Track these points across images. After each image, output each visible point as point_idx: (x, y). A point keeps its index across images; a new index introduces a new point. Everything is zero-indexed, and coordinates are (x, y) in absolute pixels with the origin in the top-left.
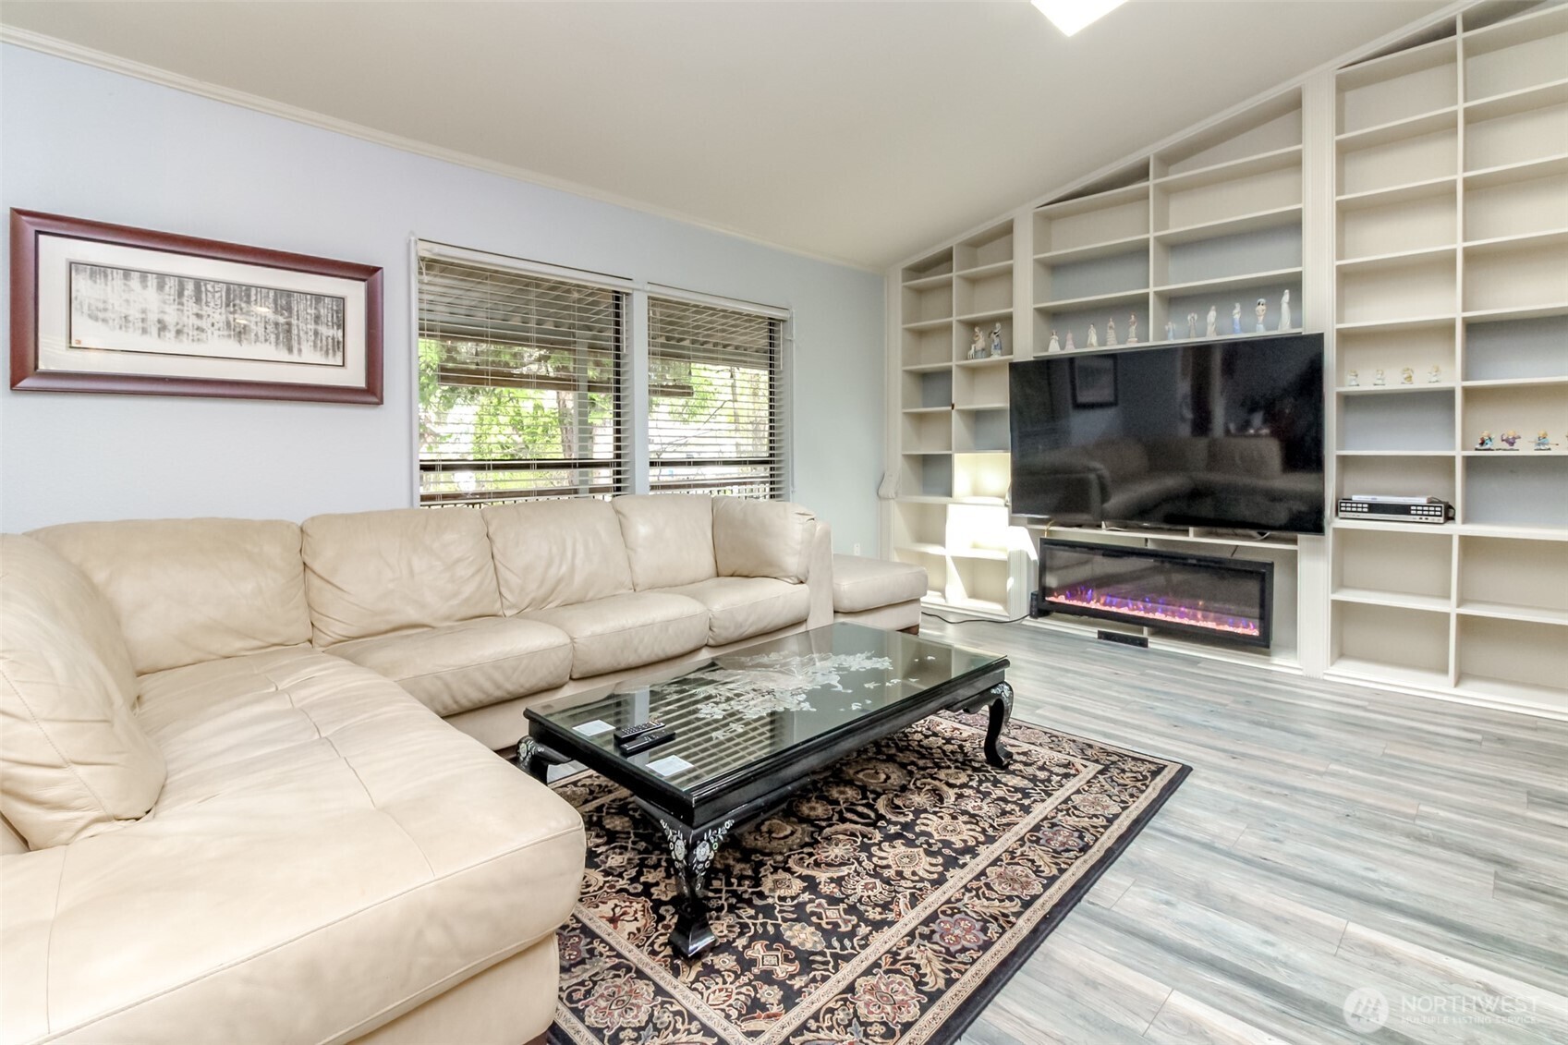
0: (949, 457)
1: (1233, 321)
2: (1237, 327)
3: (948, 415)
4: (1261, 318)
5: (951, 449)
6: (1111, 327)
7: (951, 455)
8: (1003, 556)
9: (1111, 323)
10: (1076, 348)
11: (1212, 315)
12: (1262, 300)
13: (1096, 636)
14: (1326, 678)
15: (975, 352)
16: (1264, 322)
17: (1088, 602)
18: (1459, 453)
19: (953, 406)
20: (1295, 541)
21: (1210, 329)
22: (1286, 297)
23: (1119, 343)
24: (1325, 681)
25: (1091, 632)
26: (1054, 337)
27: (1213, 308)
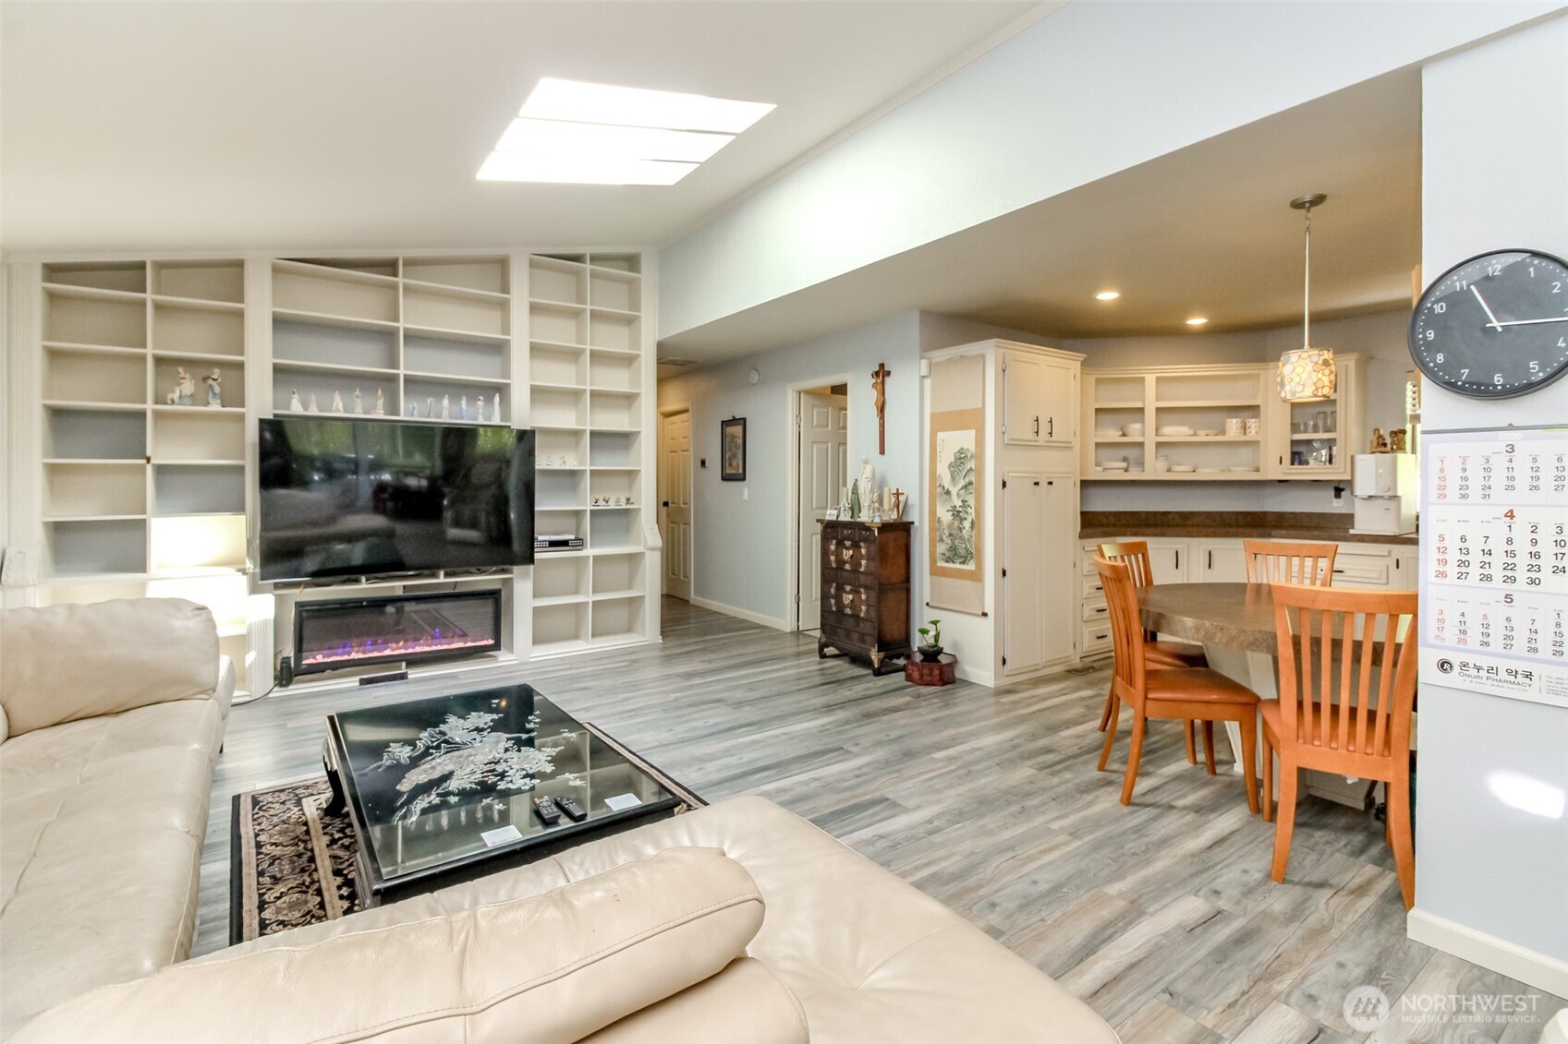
0: (141, 525)
1: (461, 409)
2: (464, 414)
3: (142, 469)
4: (481, 411)
5: (144, 513)
6: (357, 397)
7: (144, 521)
8: (242, 630)
9: (357, 393)
10: (320, 411)
11: (446, 402)
12: (482, 398)
13: (358, 684)
14: (532, 660)
15: (181, 397)
16: (483, 414)
17: (349, 655)
18: (588, 507)
19: (148, 460)
20: (511, 572)
21: (445, 413)
22: (497, 399)
23: (365, 413)
24: (530, 662)
25: (353, 682)
26: (296, 396)
27: (447, 396)
